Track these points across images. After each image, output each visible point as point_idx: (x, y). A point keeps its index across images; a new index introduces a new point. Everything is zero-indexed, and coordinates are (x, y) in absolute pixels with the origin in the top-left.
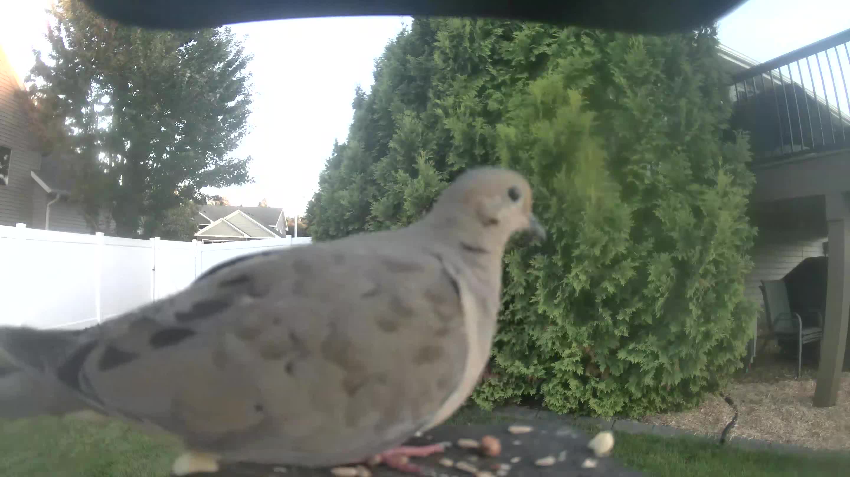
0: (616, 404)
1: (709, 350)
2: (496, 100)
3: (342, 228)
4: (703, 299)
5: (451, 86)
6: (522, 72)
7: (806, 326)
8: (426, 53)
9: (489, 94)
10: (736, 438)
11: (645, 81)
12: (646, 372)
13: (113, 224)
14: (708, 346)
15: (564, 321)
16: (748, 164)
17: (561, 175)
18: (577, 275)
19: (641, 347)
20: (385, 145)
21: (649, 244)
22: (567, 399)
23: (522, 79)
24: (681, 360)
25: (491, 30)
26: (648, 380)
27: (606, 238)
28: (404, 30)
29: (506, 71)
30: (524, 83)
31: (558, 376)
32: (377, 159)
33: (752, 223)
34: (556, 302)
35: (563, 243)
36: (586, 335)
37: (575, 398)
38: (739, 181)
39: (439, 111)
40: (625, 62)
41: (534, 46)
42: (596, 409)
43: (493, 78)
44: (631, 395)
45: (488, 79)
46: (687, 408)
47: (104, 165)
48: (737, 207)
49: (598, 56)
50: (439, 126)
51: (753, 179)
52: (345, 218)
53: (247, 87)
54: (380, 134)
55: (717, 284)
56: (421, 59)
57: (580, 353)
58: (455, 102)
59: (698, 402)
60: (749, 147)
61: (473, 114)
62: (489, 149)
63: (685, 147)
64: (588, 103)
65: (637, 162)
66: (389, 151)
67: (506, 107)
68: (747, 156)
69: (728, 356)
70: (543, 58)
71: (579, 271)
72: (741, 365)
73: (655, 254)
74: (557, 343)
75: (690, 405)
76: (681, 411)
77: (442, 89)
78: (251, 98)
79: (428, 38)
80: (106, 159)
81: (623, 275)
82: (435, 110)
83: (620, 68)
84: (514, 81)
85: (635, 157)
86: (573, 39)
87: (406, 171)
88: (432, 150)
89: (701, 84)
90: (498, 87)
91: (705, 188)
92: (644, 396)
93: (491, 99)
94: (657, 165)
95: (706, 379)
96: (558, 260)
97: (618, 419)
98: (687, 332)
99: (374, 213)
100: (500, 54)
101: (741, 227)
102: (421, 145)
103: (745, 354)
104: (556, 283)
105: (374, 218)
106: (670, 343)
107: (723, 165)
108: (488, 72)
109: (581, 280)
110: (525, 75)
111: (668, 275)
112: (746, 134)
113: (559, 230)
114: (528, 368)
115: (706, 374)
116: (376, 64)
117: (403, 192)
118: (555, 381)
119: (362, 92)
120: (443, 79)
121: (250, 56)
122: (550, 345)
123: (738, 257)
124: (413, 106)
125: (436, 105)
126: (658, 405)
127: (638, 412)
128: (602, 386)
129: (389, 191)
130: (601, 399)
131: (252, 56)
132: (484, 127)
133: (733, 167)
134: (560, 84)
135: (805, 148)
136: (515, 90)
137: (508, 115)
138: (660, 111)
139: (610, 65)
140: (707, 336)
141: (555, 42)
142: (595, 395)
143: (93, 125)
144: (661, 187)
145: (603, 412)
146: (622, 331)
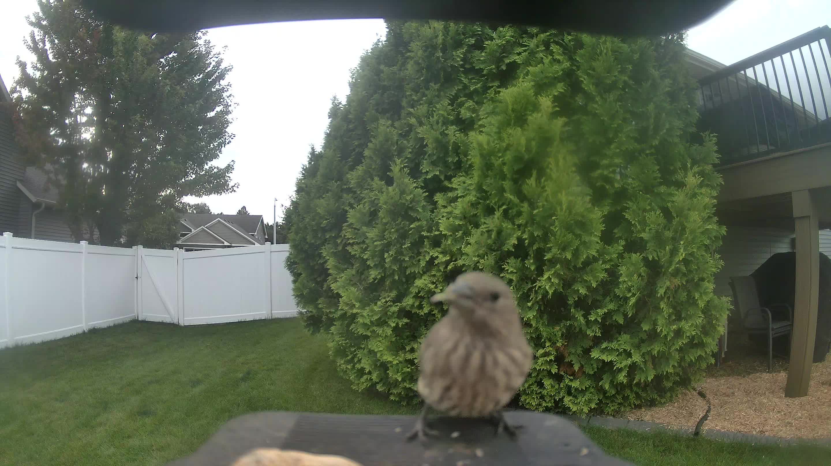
0: (590, 401)
1: (680, 347)
2: (468, 109)
3: (319, 235)
4: (674, 298)
5: (424, 95)
6: (493, 81)
7: (775, 319)
8: (400, 63)
9: (461, 102)
10: (710, 430)
11: (613, 87)
12: (620, 370)
13: (97, 234)
14: (680, 343)
15: (538, 322)
16: (714, 165)
17: (532, 181)
18: (549, 279)
19: (614, 345)
20: (361, 154)
21: (620, 246)
22: (542, 397)
23: (494, 87)
24: (653, 358)
25: (462, 40)
26: (622, 378)
27: (577, 242)
28: (379, 41)
29: (478, 80)
30: (495, 91)
31: (533, 375)
32: (352, 168)
33: (720, 223)
34: (529, 304)
35: (535, 248)
36: (560, 334)
37: (551, 396)
38: (706, 182)
39: (413, 121)
40: (594, 70)
41: (504, 54)
42: (571, 406)
43: (466, 87)
44: (605, 392)
45: (460, 87)
46: (660, 403)
47: (88, 175)
48: (706, 207)
49: (567, 64)
50: (412, 135)
51: (721, 181)
52: (322, 226)
53: (226, 98)
54: (356, 143)
55: (687, 282)
56: (395, 69)
57: (554, 352)
58: (428, 111)
59: (671, 397)
60: (715, 148)
61: (446, 123)
62: (462, 156)
63: (653, 150)
64: (557, 109)
65: (607, 167)
66: (364, 159)
67: (478, 115)
68: (715, 158)
69: (699, 352)
70: (513, 67)
71: (551, 275)
72: (713, 361)
73: (626, 255)
75: (663, 401)
76: (655, 405)
77: (416, 99)
78: (230, 109)
79: (401, 49)
80: (90, 169)
81: (595, 277)
82: (409, 119)
83: (588, 74)
84: (486, 89)
85: (604, 162)
86: (542, 48)
87: (381, 179)
88: (407, 158)
89: (668, 89)
90: (470, 96)
91: (673, 189)
92: (618, 393)
93: (463, 108)
94: (626, 168)
95: (678, 375)
96: (530, 264)
97: (593, 415)
98: (658, 331)
99: (351, 220)
100: (471, 64)
101: (710, 227)
102: (396, 153)
103: (716, 350)
104: (530, 286)
105: (350, 226)
106: (643, 341)
107: (691, 168)
108: (461, 81)
109: (553, 282)
110: (496, 84)
111: (640, 275)
112: (714, 136)
113: (531, 235)
115: (678, 370)
116: (352, 75)
117: (379, 199)
118: (531, 381)
119: (338, 102)
120: (416, 90)
121: (229, 68)
123: (708, 256)
124: (388, 115)
125: (410, 114)
126: (632, 401)
127: (612, 408)
128: (575, 384)
129: (365, 198)
130: (575, 397)
131: (231, 67)
132: (456, 135)
133: (701, 168)
134: (531, 92)
135: (771, 148)
136: (486, 98)
137: (480, 123)
138: (628, 116)
139: (579, 73)
140: (679, 333)
141: (525, 51)
142: (569, 393)
143: (77, 136)
144: (630, 190)
145: (578, 409)
146: (595, 331)
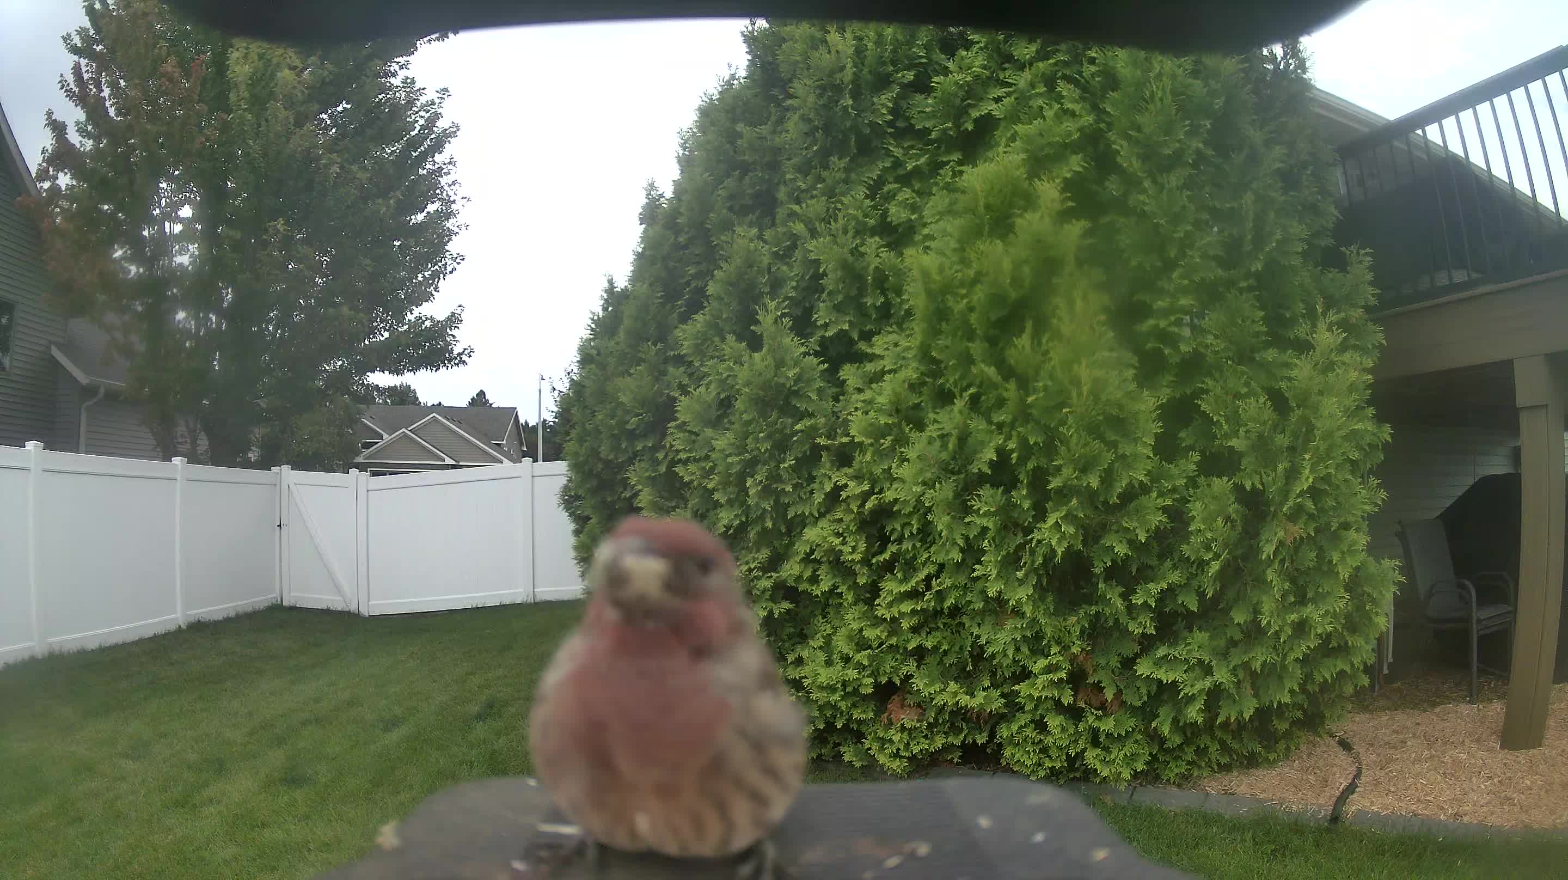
0: (1133, 757)
1: (1305, 655)
2: (904, 204)
3: (623, 445)
4: (1292, 561)
5: (819, 179)
6: (948, 152)
7: (1483, 600)
8: (773, 118)
9: (889, 192)
10: (1360, 813)
11: (1176, 160)
12: (1190, 699)
13: (203, 443)
14: (1304, 648)
15: (1036, 608)
16: (1368, 309)
17: (1024, 341)
18: (1057, 525)
19: (1179, 651)
20: (701, 291)
21: (1190, 463)
22: (1045, 750)
23: (951, 163)
24: (1253, 675)
25: (889, 75)
26: (1194, 713)
27: (1110, 456)
28: (733, 77)
29: (921, 149)
30: (953, 171)
31: (1027, 708)
32: (685, 318)
33: (1380, 418)
34: (1020, 574)
35: (1030, 466)
36: (1077, 629)
37: (1060, 748)
38: (1353, 341)
39: (799, 228)
40: (1139, 129)
41: (969, 101)
42: (1099, 767)
43: (898, 164)
44: (1162, 741)
45: (888, 165)
46: (1267, 761)
47: (186, 334)
48: (1352, 388)
49: (1088, 119)
50: (798, 254)
51: (1380, 338)
52: (628, 427)
53: (446, 187)
54: (692, 270)
55: (1317, 531)
56: (764, 130)
57: (1066, 665)
58: (828, 209)
59: (1288, 749)
60: (1370, 277)
61: (862, 230)
62: (891, 295)
63: (1252, 282)
64: (1070, 204)
65: (1166, 313)
66: (708, 300)
67: (921, 217)
68: (1369, 294)
69: (1340, 665)
70: (987, 125)
71: (1061, 518)
72: (1365, 681)
73: (1202, 480)
74: (1025, 649)
75: (1272, 757)
76: (1257, 765)
77: (804, 186)
78: (454, 207)
79: (775, 92)
80: (189, 322)
81: (1143, 522)
82: (792, 224)
83: (1129, 138)
84: (935, 166)
85: (1161, 304)
86: (1041, 89)
87: (740, 338)
88: (787, 298)
89: (1279, 165)
90: (905, 180)
91: (1289, 355)
92: (1187, 742)
93: (893, 203)
94: (1203, 315)
95: (1300, 707)
96: (1022, 498)
97: (1141, 785)
98: (1264, 623)
99: (682, 417)
100: (908, 119)
101: (1359, 426)
102: (767, 290)
103: (1372, 660)
104: (1019, 540)
105: (682, 427)
106: (1233, 643)
107: (1324, 314)
108: (888, 153)
109: (1064, 532)
110: (956, 156)
111: (1228, 519)
112: (1366, 254)
113: (1023, 442)
114: (972, 695)
115: (1301, 699)
116: (682, 141)
117: (735, 376)
118: (1023, 719)
119: (658, 193)
120: (804, 170)
121: (451, 130)
122: (1010, 653)
123: (1356, 482)
124: (751, 217)
125: (792, 215)
126: (1213, 758)
127: (1176, 771)
128: (1107, 725)
129: (709, 375)
130: (1106, 749)
131: (456, 131)
132: (881, 255)
133: (1343, 315)
134: (1021, 173)
135: (1475, 275)
136: (937, 184)
137: (926, 231)
138: (1205, 216)
139: (1112, 136)
140: (1301, 628)
141: (1009, 94)
142: (1095, 742)
143: (164, 260)
144: (1210, 358)
145: (1111, 773)
146: (1144, 625)
